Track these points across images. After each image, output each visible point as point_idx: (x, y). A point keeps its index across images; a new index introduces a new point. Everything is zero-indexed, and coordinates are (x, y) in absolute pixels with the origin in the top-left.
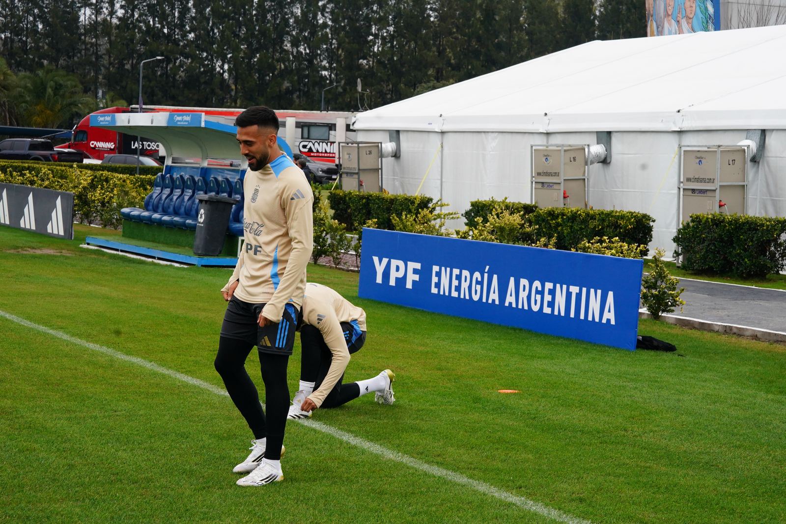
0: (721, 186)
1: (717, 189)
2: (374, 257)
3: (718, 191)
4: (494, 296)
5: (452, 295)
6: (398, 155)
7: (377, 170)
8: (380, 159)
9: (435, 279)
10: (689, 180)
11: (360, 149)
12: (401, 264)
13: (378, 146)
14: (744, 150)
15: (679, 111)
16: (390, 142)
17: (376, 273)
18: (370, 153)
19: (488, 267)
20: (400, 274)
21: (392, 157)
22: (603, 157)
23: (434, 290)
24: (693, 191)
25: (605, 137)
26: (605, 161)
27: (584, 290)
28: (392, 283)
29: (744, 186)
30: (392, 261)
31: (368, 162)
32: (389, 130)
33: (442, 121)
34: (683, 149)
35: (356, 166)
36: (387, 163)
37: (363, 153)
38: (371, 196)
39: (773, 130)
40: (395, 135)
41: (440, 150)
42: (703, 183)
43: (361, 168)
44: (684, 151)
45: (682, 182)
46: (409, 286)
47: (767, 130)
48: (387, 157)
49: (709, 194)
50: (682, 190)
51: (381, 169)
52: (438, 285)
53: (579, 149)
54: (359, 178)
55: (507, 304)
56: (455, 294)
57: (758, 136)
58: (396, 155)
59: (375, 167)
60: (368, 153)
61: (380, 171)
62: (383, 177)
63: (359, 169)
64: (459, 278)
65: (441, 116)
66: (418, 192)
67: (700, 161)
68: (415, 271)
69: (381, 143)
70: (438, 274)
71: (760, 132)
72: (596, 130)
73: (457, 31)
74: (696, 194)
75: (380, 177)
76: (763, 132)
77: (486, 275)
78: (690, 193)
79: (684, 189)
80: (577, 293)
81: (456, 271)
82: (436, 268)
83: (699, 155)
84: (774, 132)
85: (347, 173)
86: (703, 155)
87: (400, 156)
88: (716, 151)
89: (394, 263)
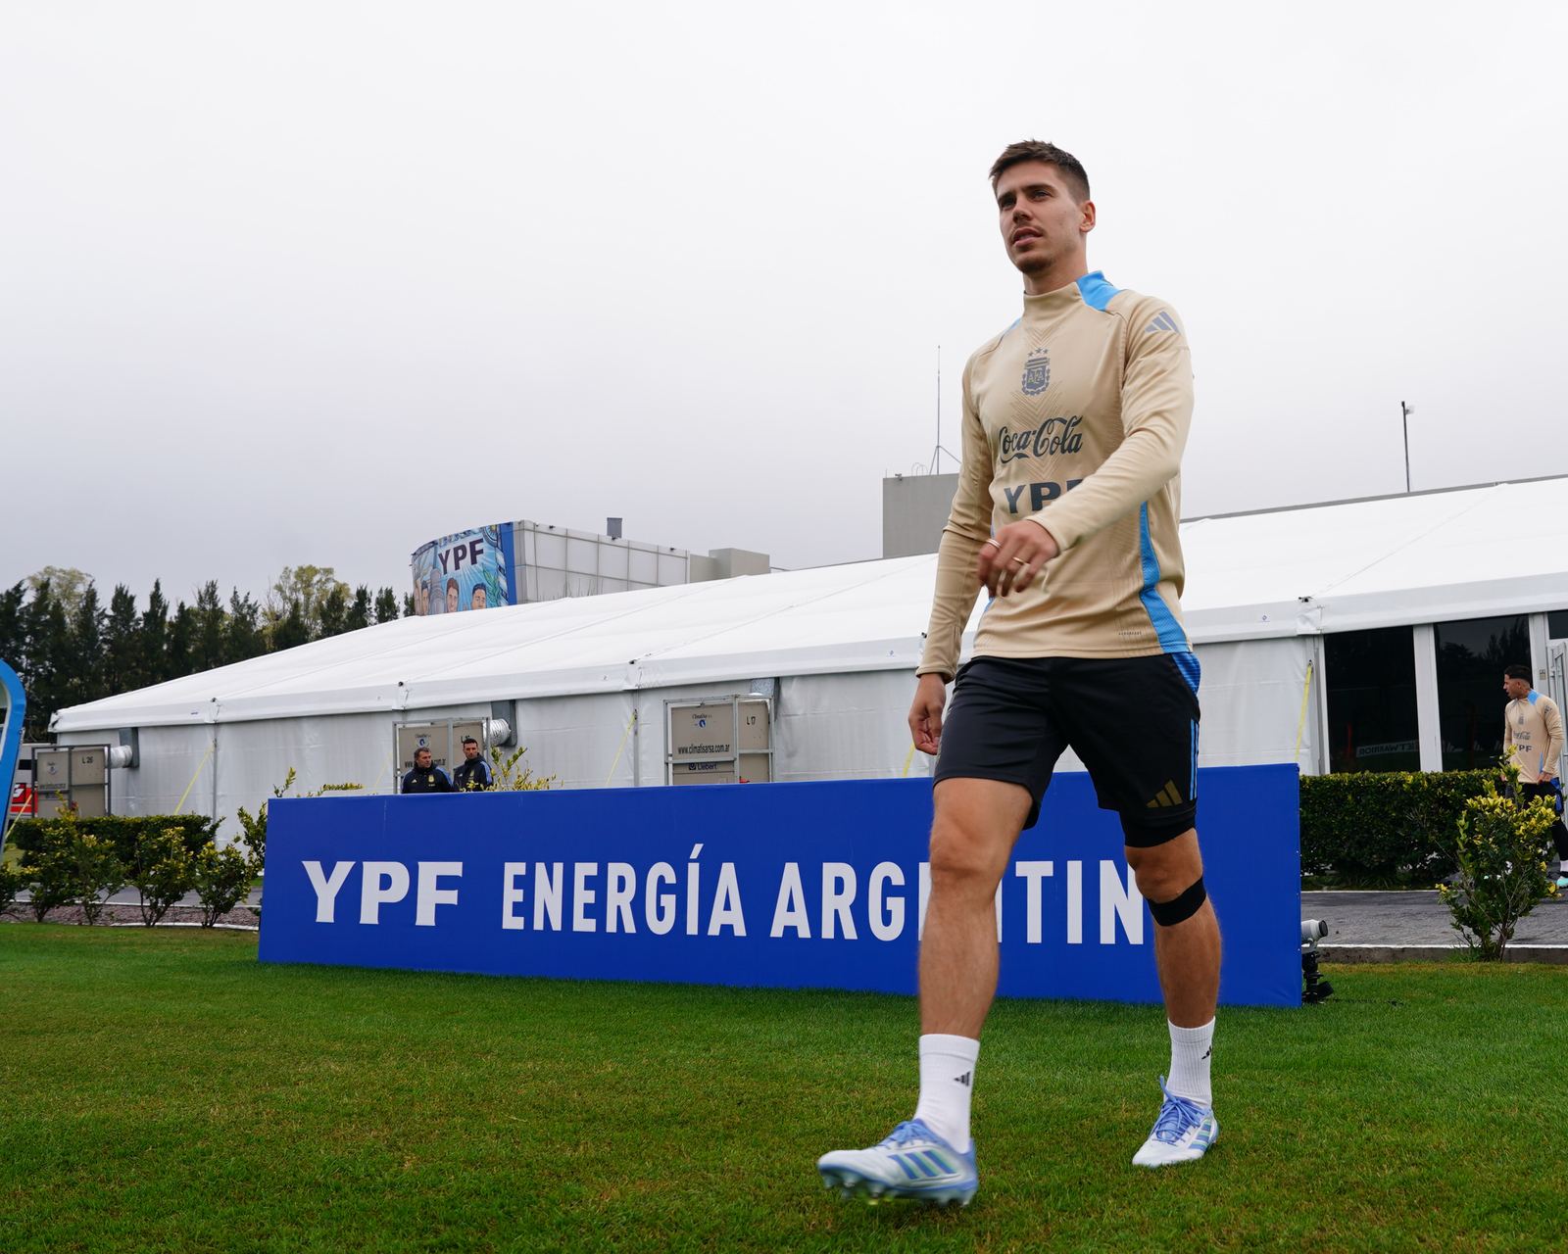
0: (741, 755)
1: (735, 759)
2: (306, 864)
3: (737, 763)
4: (729, 916)
5: (576, 928)
6: (135, 765)
7: (102, 786)
8: (106, 770)
9: (512, 895)
10: (682, 750)
11: (73, 756)
12: (398, 871)
13: (103, 750)
14: (766, 704)
15: (632, 663)
16: (121, 745)
17: (315, 898)
18: (90, 760)
19: (698, 848)
20: (397, 893)
21: (124, 767)
22: (505, 737)
23: (512, 922)
24: (692, 766)
25: (507, 708)
26: (508, 743)
27: (1075, 869)
28: (369, 915)
29: (767, 755)
30: (366, 865)
31: (85, 774)
32: (117, 729)
33: (217, 708)
34: (670, 706)
35: (66, 782)
36: (118, 775)
37: (77, 760)
38: (97, 822)
39: (792, 677)
40: (132, 734)
41: (213, 750)
42: (708, 754)
43: (73, 784)
44: (673, 709)
45: (671, 755)
46: (425, 917)
47: (783, 677)
48: (116, 767)
49: (720, 768)
50: (671, 766)
51: (109, 784)
52: (524, 909)
53: (473, 724)
54: (70, 800)
55: (777, 931)
56: (583, 925)
57: (770, 685)
58: (132, 764)
59: (99, 781)
60: (86, 760)
61: (106, 787)
62: (112, 798)
63: (70, 786)
64: (597, 884)
65: (214, 700)
66: (177, 810)
67: (703, 721)
68: (443, 883)
69: (109, 746)
70: (526, 883)
71: (773, 680)
72: (490, 700)
73: (138, 665)
74: (697, 771)
75: (106, 798)
76: (778, 680)
77: (694, 870)
78: (686, 770)
79: (674, 765)
80: (1044, 879)
81: (585, 869)
82: (514, 869)
83: (699, 712)
84: (795, 681)
85: (47, 794)
86: (706, 712)
87: (138, 766)
88: (731, 705)
89: (372, 871)
